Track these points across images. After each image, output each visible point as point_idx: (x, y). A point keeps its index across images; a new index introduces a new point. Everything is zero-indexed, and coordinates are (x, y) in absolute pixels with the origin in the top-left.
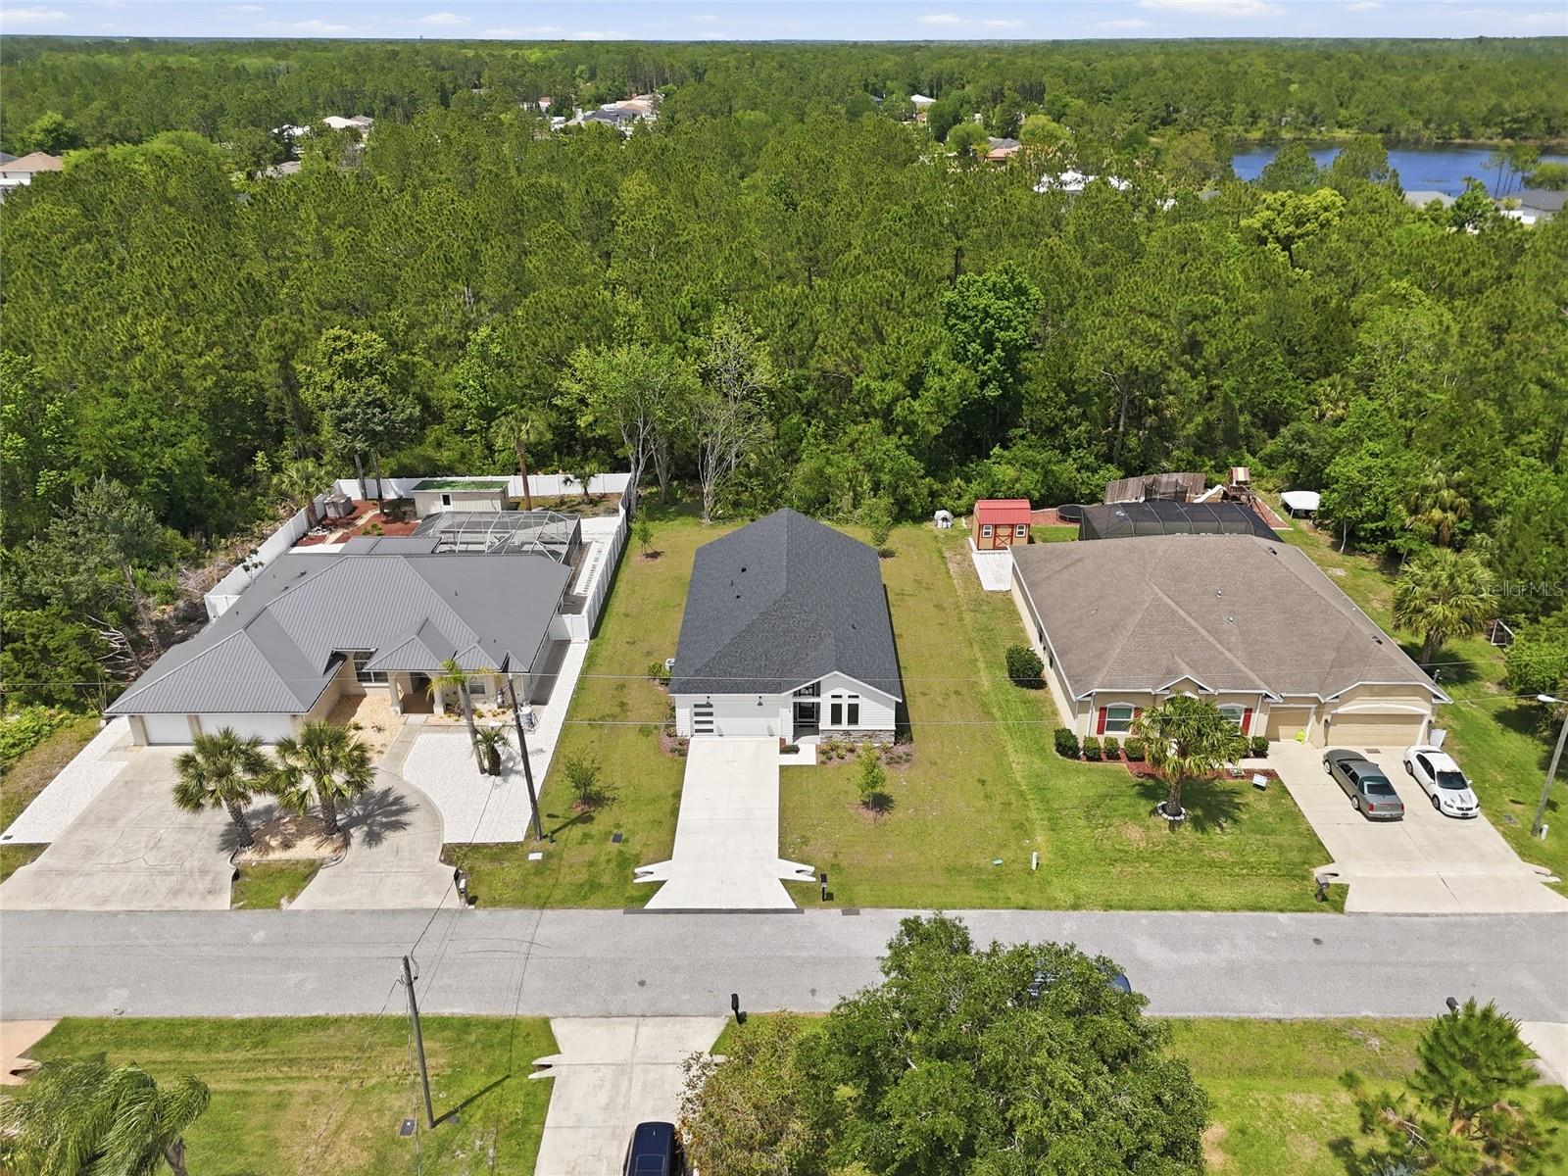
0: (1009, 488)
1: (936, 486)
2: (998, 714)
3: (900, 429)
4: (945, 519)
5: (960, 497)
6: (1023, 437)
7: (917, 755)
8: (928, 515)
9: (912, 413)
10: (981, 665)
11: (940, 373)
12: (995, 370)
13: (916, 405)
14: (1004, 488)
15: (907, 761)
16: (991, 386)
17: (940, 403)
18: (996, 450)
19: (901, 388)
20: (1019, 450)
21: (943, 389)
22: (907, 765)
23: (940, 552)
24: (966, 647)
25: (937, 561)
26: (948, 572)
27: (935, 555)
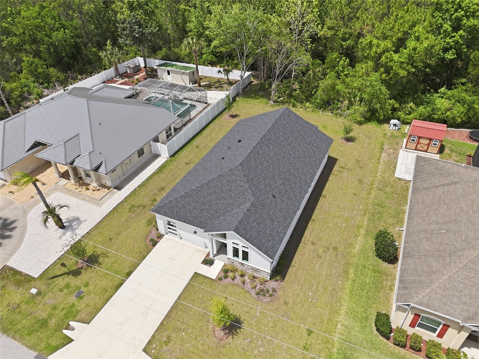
0: (443, 114)
1: (397, 105)
2: (351, 275)
3: (382, 70)
4: (395, 125)
5: (410, 113)
6: (463, 84)
7: (280, 293)
8: (387, 120)
9: (391, 61)
10: (362, 231)
11: (418, 39)
12: (457, 43)
13: (396, 57)
14: (439, 113)
15: (271, 296)
16: (450, 52)
17: (410, 57)
18: (443, 90)
19: (390, 46)
20: (458, 92)
21: (415, 49)
22: (268, 299)
23: (383, 144)
24: (361, 215)
25: (378, 149)
26: (379, 159)
27: (378, 146)
